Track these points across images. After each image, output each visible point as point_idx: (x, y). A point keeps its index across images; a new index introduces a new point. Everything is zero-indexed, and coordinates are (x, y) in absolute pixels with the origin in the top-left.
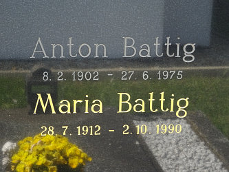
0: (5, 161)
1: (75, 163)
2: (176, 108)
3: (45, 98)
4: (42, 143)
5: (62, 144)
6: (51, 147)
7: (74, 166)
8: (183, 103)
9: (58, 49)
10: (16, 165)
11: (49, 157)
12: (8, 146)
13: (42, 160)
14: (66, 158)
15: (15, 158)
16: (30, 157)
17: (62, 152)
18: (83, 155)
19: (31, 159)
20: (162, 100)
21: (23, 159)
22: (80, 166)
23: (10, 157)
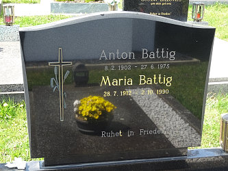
0: (75, 109)
1: (109, 109)
2: (166, 82)
3: (106, 79)
4: (93, 101)
5: (102, 100)
6: (97, 102)
7: (109, 111)
8: (169, 80)
9: (112, 55)
10: (81, 111)
11: (97, 107)
12: (76, 102)
13: (94, 109)
14: (105, 107)
15: (81, 108)
16: (88, 107)
17: (103, 104)
18: (113, 105)
19: (89, 108)
20: (160, 78)
21: (84, 108)
22: (112, 111)
23: (78, 108)
